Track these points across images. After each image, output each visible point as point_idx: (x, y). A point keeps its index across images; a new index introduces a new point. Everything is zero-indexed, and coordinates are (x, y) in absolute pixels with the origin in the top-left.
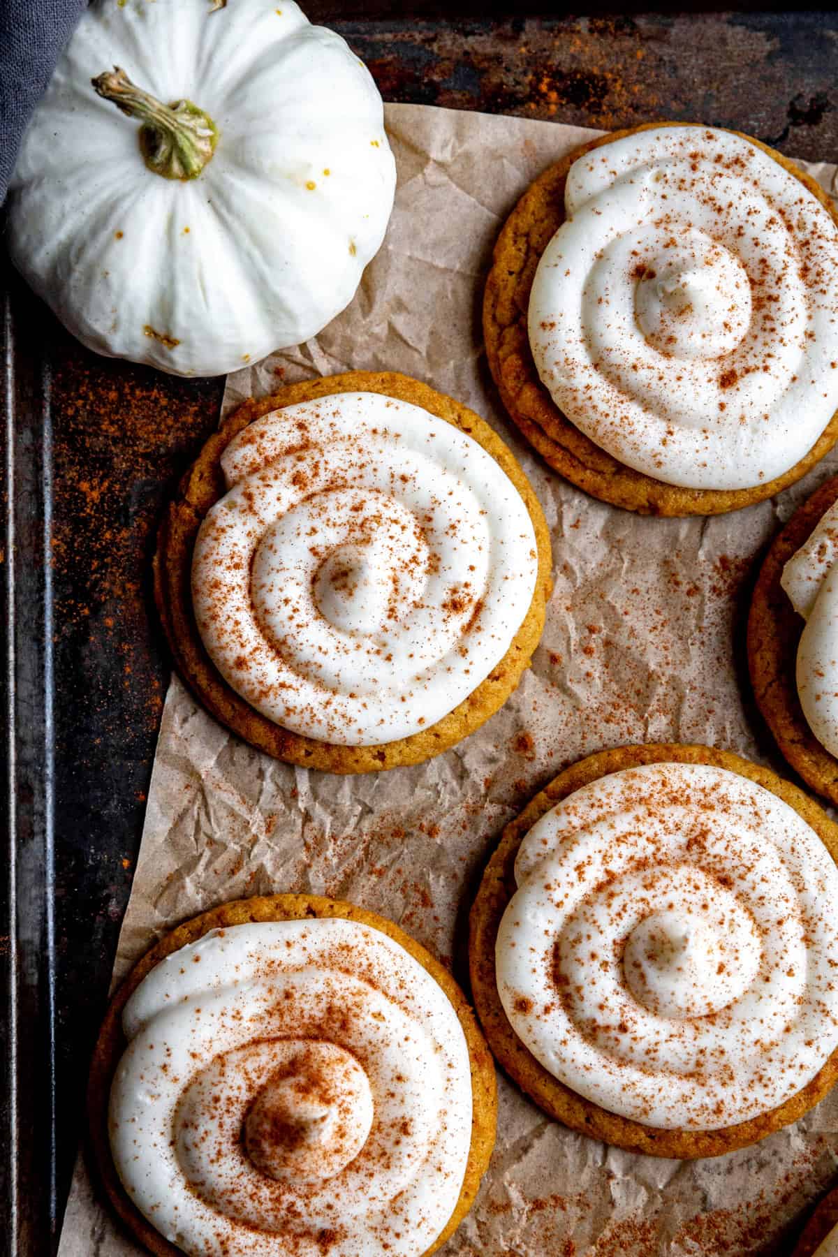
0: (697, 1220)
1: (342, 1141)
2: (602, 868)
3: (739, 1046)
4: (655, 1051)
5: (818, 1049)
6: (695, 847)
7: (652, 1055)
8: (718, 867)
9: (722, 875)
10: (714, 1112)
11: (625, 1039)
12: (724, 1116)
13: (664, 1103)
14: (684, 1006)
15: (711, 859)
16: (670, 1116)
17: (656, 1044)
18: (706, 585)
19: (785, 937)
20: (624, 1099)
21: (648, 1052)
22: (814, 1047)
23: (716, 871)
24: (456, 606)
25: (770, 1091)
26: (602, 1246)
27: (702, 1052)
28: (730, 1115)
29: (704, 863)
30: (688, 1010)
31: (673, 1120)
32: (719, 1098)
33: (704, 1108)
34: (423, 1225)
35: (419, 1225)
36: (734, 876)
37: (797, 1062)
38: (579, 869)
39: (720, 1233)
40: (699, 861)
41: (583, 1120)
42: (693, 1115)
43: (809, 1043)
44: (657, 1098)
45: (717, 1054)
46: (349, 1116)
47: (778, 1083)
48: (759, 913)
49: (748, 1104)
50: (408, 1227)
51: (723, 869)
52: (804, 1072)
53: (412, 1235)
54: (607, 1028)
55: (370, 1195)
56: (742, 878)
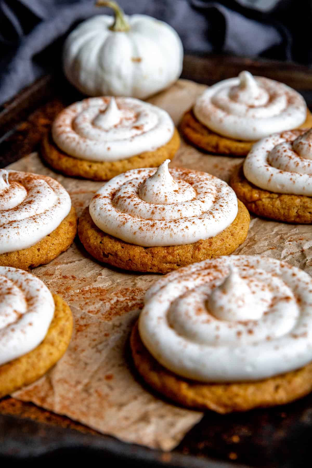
0: (127, 289)
1: (5, 194)
2: (148, 174)
3: (172, 209)
4: (138, 205)
5: (203, 221)
6: (184, 175)
7: (136, 206)
8: (190, 180)
9: (190, 182)
10: (151, 226)
11: (128, 200)
12: (155, 228)
13: (133, 221)
14: (156, 192)
15: (188, 178)
16: (133, 225)
17: (139, 203)
18: (227, 169)
19: (205, 196)
20: (118, 219)
21: (135, 205)
22: (201, 220)
23: (189, 181)
24: (137, 128)
25: (177, 225)
26: (82, 291)
27: (156, 207)
28: (157, 229)
29: (186, 179)
30: (157, 194)
31: (133, 227)
32: (155, 222)
33: (147, 224)
34: (16, 229)
35: (15, 227)
36: (195, 182)
37: (192, 221)
38: (139, 172)
39: (134, 295)
40: (184, 178)
41: (99, 242)
42: (142, 225)
43: (200, 219)
44: (130, 219)
45: (162, 209)
46: (13, 189)
47: (181, 223)
48: (199, 190)
49: (166, 226)
50: (10, 227)
51: (192, 181)
52: (193, 225)
53: (10, 229)
54: (124, 197)
55: (4, 214)
56: (198, 182)
